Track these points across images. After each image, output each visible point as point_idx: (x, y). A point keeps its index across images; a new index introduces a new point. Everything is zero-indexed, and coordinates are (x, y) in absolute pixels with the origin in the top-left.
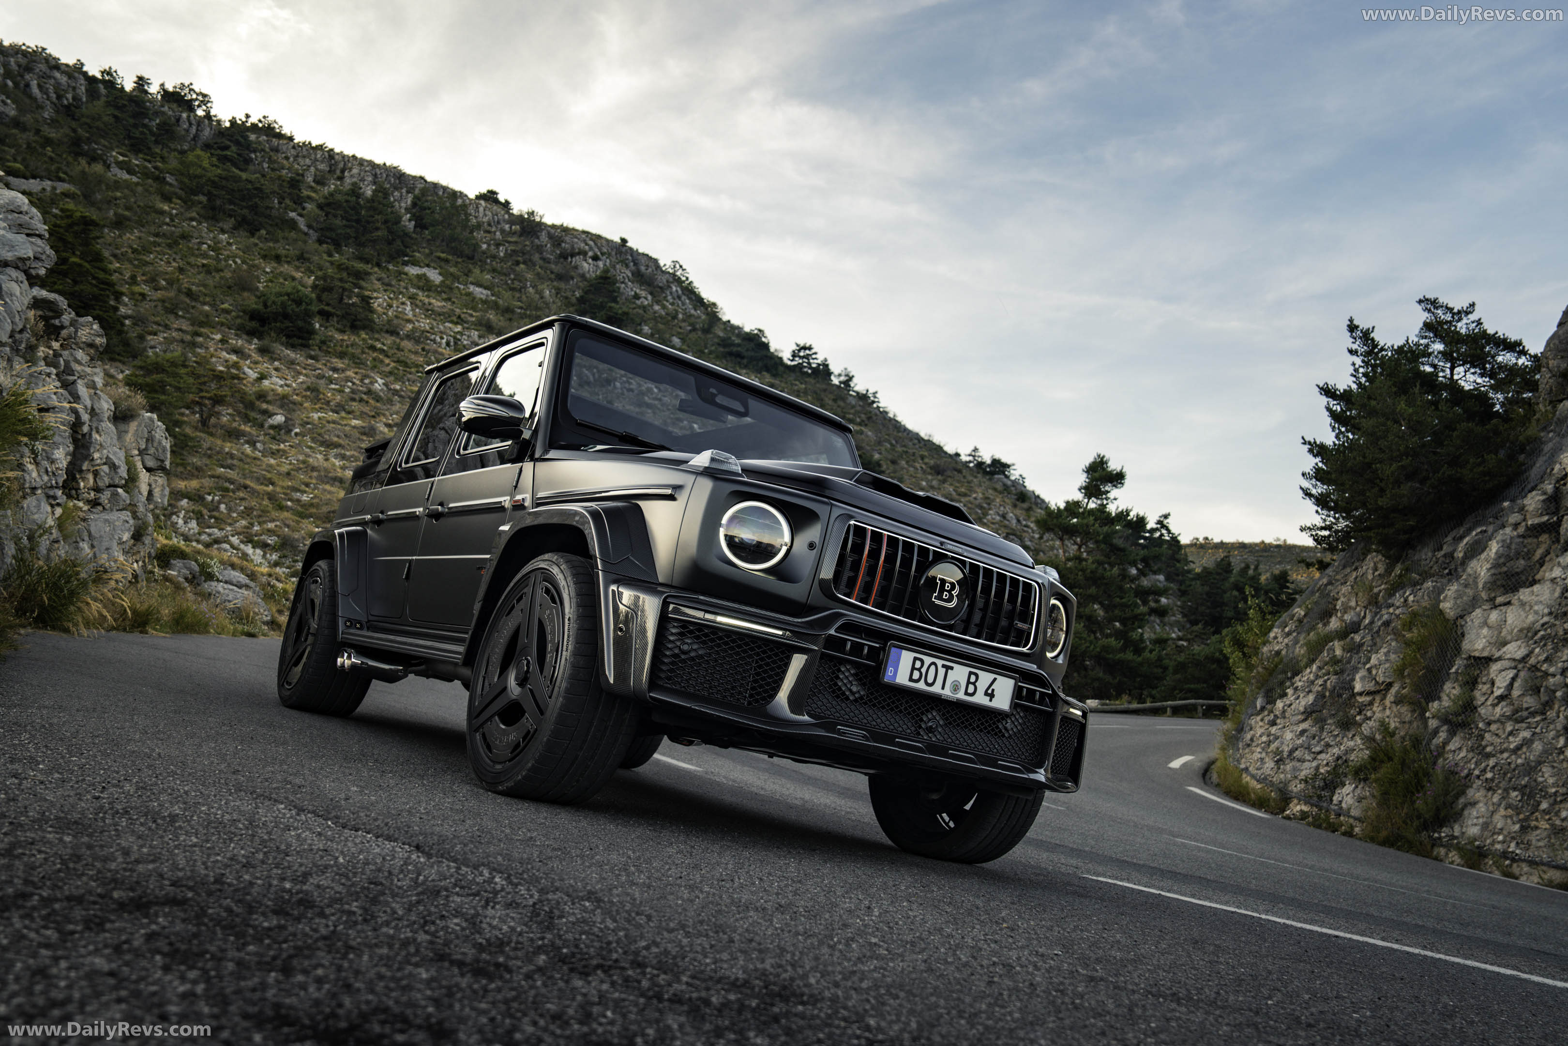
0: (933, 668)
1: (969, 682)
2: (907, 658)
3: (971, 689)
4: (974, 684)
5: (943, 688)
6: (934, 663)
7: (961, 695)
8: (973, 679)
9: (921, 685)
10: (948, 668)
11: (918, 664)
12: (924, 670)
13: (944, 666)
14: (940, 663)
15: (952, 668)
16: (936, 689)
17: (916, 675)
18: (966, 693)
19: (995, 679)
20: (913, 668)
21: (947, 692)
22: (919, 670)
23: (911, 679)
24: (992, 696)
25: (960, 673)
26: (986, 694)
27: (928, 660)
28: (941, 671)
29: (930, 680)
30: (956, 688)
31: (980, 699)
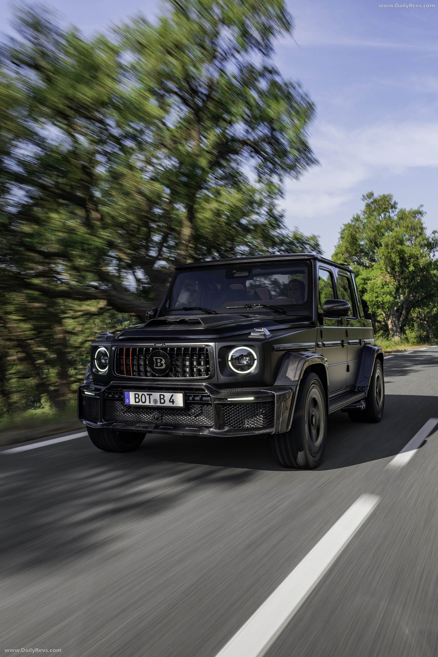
0: (143, 396)
11: (137, 396)
13: (147, 394)
15: (151, 395)
18: (161, 403)
26: (170, 401)
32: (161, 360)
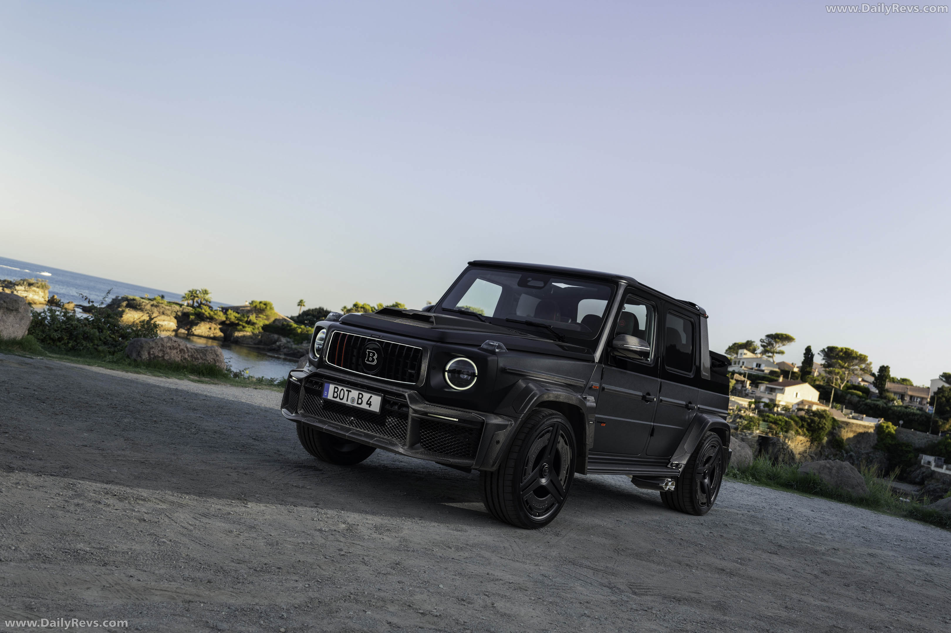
1: (359, 398)
2: (332, 387)
3: (360, 401)
4: (361, 399)
5: (347, 401)
6: (342, 389)
7: (355, 404)
8: (360, 396)
9: (338, 400)
10: (349, 391)
11: (336, 390)
12: (339, 393)
13: (347, 390)
14: (345, 389)
16: (344, 401)
17: (336, 395)
18: (358, 403)
19: (371, 396)
20: (334, 392)
21: (349, 403)
22: (337, 392)
23: (334, 397)
24: (370, 405)
25: (354, 393)
26: (367, 404)
27: (340, 388)
28: (346, 393)
29: (341, 397)
30: (353, 400)
31: (364, 406)
32: (374, 355)
